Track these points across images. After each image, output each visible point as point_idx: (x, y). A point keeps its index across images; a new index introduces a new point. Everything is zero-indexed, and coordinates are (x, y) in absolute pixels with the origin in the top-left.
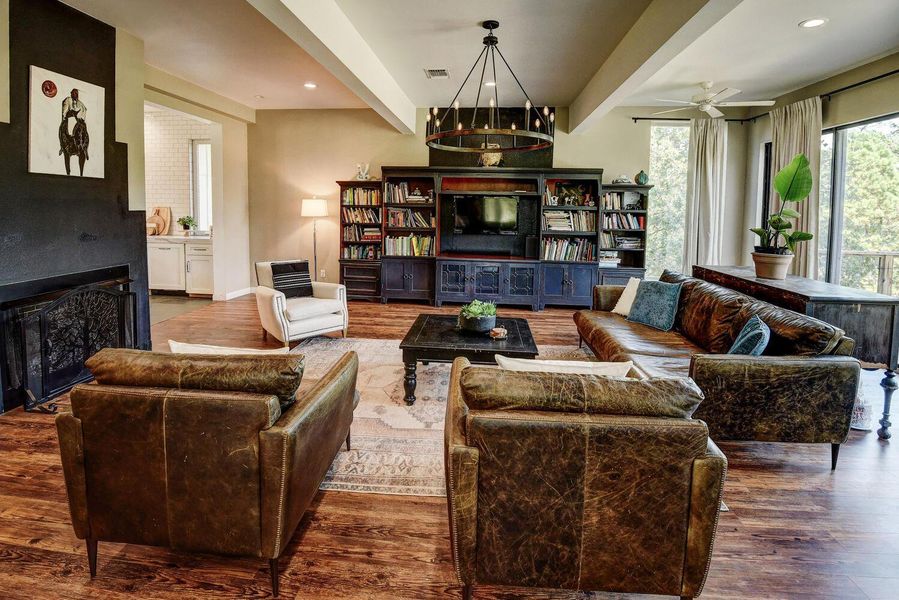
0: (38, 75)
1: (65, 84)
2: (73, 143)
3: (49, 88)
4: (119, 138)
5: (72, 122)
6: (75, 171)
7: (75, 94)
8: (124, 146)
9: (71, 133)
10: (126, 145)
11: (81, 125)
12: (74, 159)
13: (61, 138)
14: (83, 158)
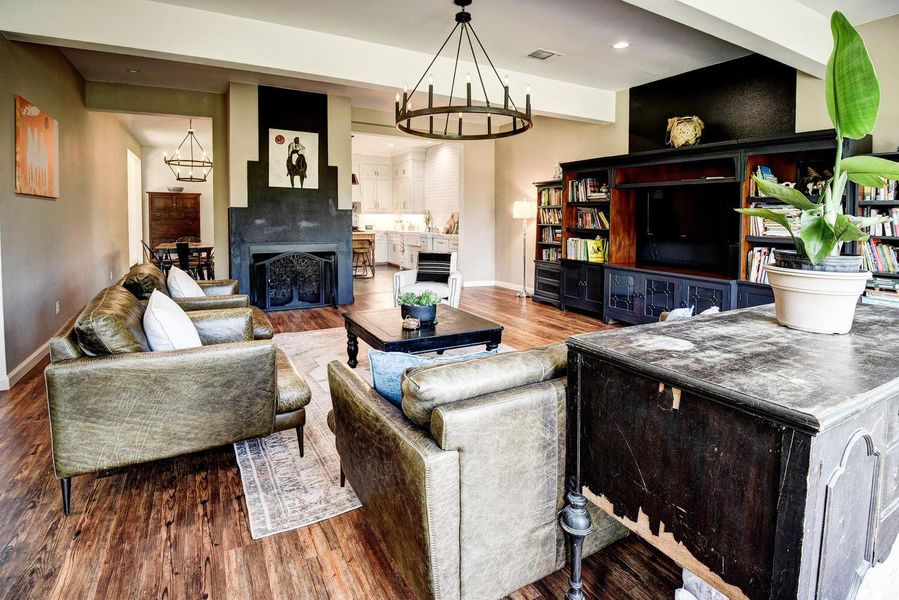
0: (273, 133)
1: (290, 136)
2: (297, 168)
3: (280, 139)
4: (331, 163)
5: (295, 157)
6: (297, 185)
7: (297, 140)
8: (335, 169)
9: (294, 163)
10: (336, 168)
11: (302, 158)
12: (297, 179)
13: (288, 167)
14: (302, 177)
